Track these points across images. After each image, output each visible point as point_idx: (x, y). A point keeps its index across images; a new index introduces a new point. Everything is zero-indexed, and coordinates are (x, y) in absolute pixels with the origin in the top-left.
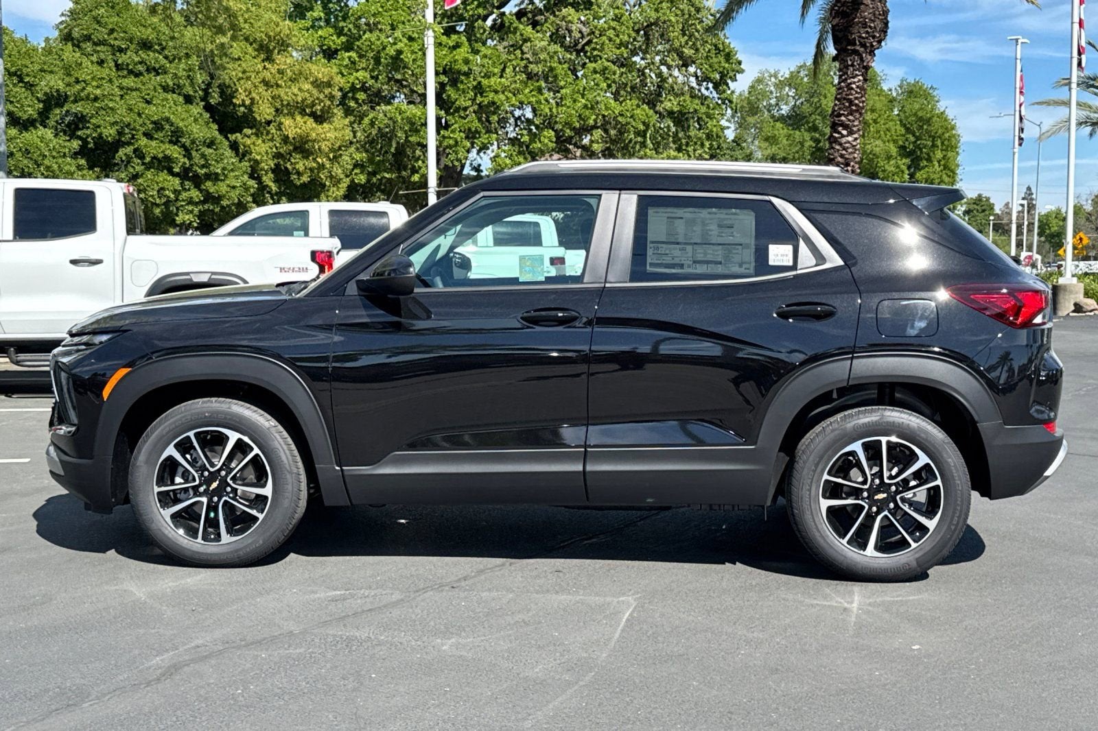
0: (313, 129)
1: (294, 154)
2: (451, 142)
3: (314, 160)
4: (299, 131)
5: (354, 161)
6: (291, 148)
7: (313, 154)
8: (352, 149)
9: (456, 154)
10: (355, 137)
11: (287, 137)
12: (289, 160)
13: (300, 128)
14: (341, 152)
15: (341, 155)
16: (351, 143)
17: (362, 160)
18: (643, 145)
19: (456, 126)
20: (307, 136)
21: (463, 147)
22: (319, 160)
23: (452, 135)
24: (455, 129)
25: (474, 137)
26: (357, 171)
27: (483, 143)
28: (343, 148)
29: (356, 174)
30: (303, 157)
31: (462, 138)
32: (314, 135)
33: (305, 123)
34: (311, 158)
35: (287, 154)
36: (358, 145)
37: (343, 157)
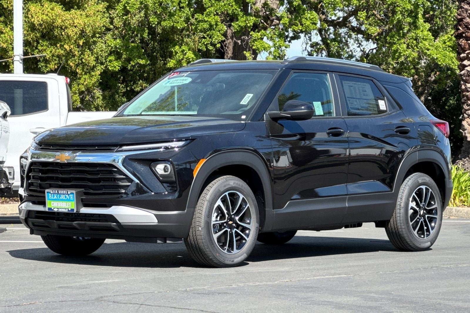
0: (59, 15)
1: (41, 41)
2: (206, 26)
3: (62, 46)
4: (45, 17)
5: (110, 48)
6: (38, 35)
7: (61, 41)
8: (109, 36)
9: (210, 38)
10: (112, 23)
11: (34, 25)
12: (36, 48)
13: (47, 15)
14: (94, 39)
15: (95, 43)
16: (108, 30)
17: (116, 47)
18: (414, 25)
19: (212, 9)
20: (53, 23)
21: (219, 31)
22: (66, 47)
23: (206, 19)
24: (211, 12)
25: (232, 20)
26: (112, 58)
27: (240, 26)
28: (97, 35)
29: (110, 61)
30: (51, 44)
31: (216, 22)
32: (60, 21)
33: (52, 9)
34: (58, 45)
35: (34, 41)
36: (116, 32)
37: (98, 44)
